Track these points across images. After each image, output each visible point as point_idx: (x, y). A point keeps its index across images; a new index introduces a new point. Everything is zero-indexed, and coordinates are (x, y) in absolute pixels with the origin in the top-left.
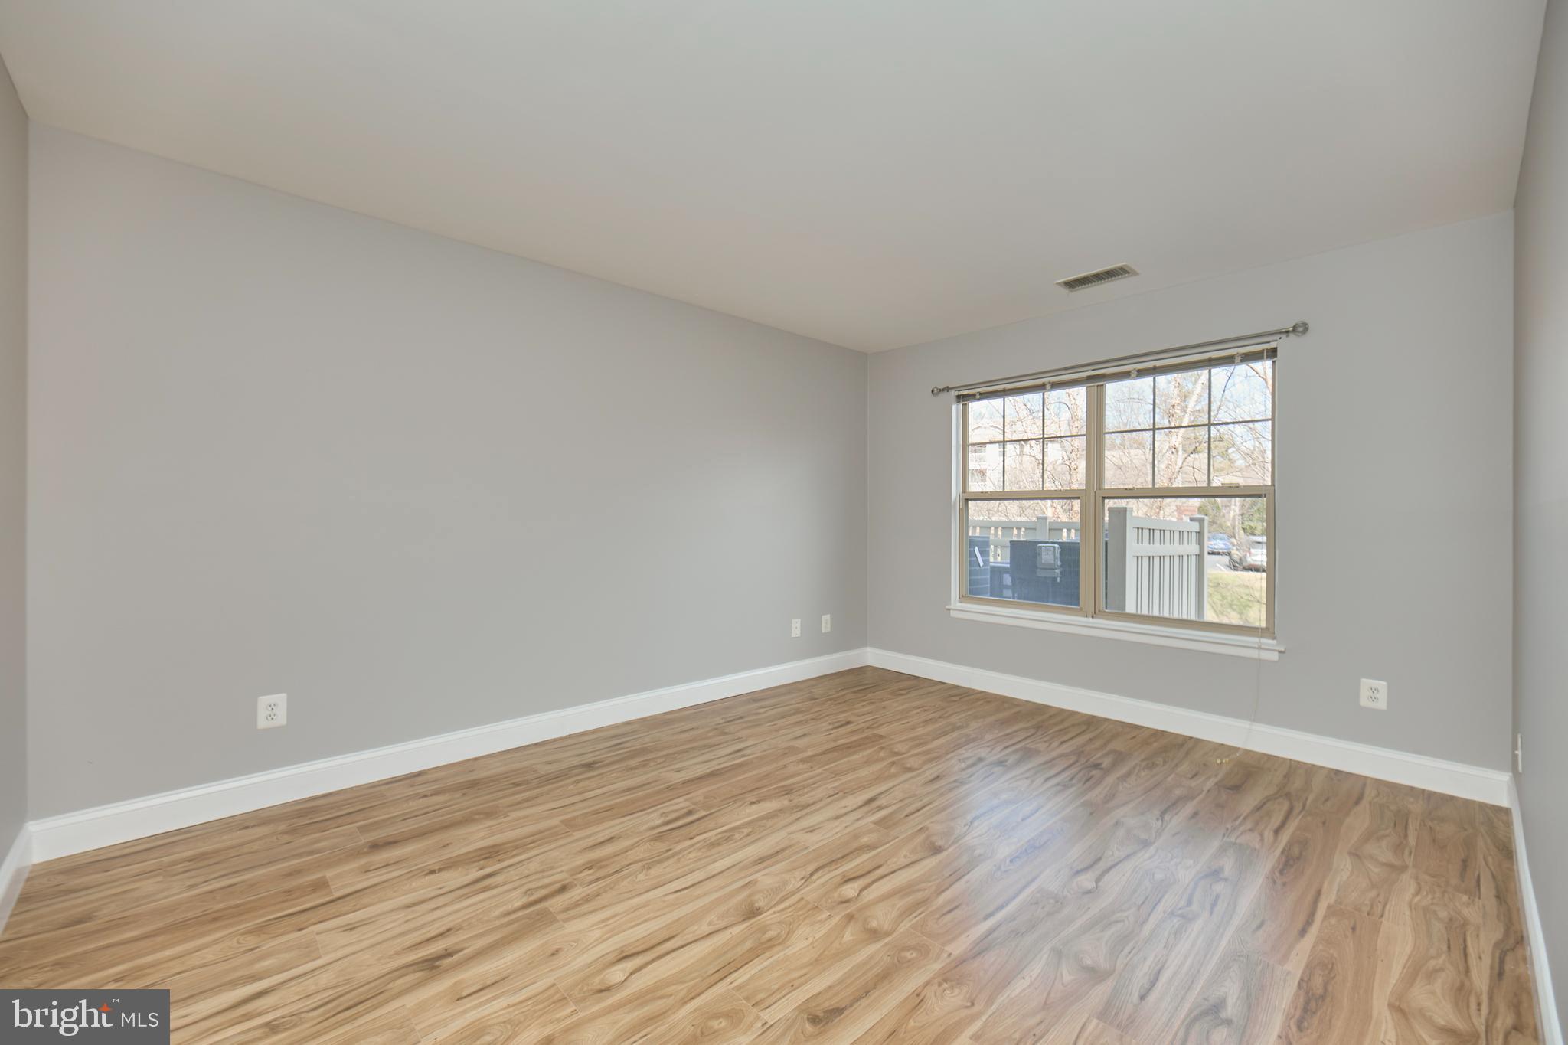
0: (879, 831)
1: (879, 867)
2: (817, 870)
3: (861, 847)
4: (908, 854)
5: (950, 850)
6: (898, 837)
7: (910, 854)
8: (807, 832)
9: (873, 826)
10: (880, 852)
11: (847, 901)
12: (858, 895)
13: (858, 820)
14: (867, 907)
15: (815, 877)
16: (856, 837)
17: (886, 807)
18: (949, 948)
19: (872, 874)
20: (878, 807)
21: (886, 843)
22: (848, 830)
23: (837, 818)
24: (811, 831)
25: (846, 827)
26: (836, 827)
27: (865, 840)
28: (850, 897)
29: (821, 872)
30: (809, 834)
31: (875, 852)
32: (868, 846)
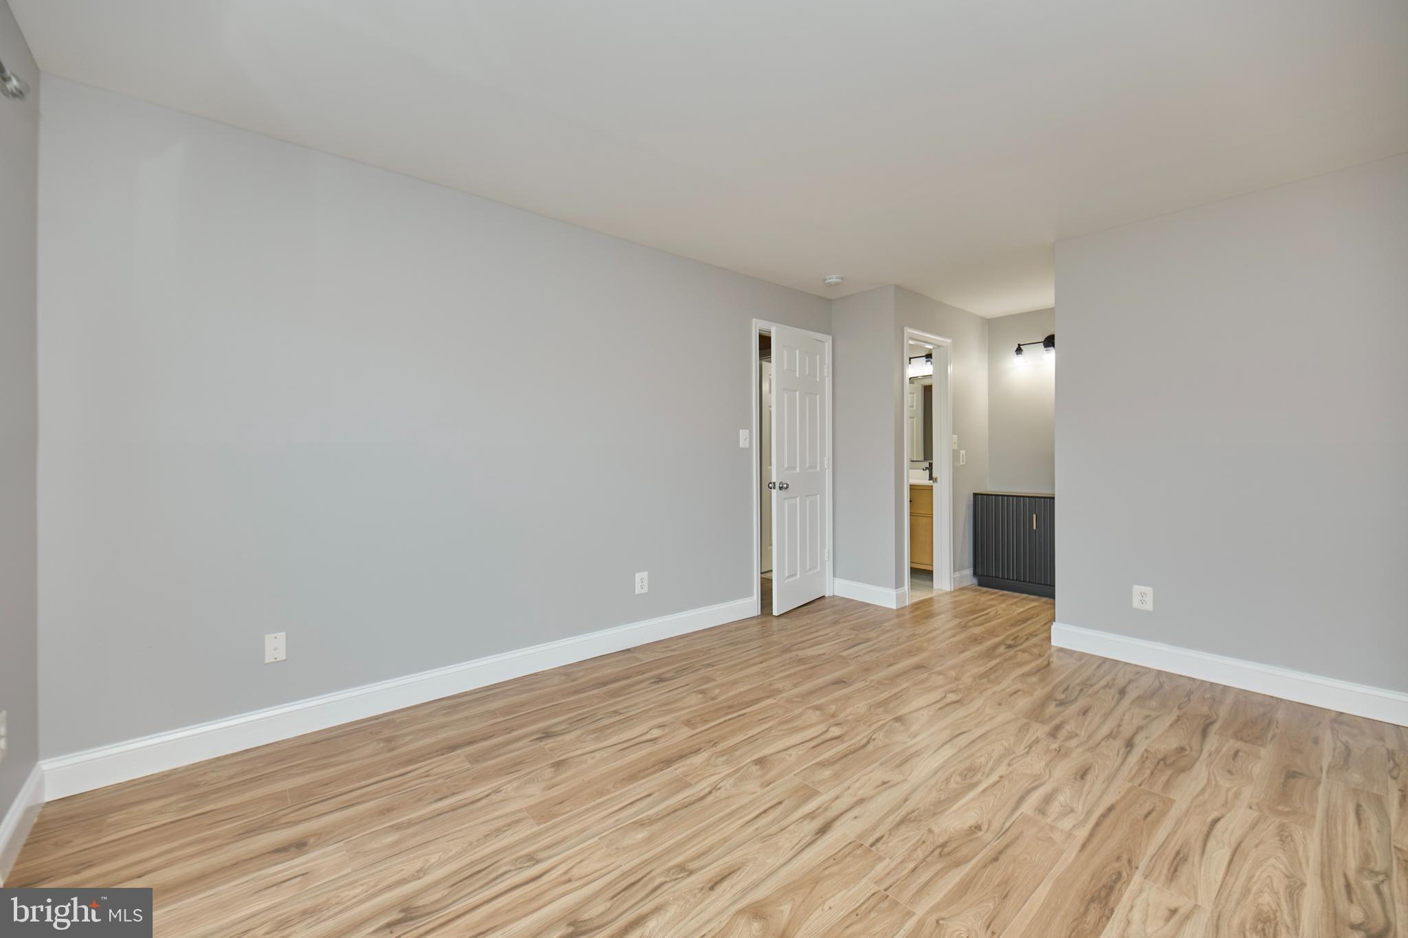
0: (813, 782)
1: (814, 747)
2: (864, 746)
3: (831, 765)
4: (787, 758)
5: (749, 760)
6: (795, 775)
7: (785, 758)
8: (888, 782)
9: (820, 789)
10: (812, 760)
11: (836, 725)
12: (829, 728)
13: (837, 798)
14: (823, 721)
15: (865, 741)
16: (836, 776)
17: (804, 817)
18: (775, 701)
19: (820, 742)
20: (813, 818)
21: (807, 768)
22: (846, 784)
23: (861, 801)
24: (884, 783)
25: (849, 788)
26: (859, 789)
27: (827, 773)
28: (835, 727)
29: (861, 745)
30: (886, 780)
31: (818, 760)
32: (824, 766)
